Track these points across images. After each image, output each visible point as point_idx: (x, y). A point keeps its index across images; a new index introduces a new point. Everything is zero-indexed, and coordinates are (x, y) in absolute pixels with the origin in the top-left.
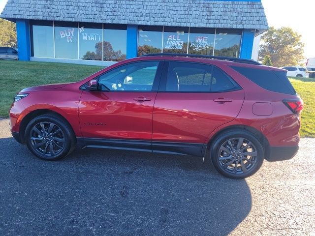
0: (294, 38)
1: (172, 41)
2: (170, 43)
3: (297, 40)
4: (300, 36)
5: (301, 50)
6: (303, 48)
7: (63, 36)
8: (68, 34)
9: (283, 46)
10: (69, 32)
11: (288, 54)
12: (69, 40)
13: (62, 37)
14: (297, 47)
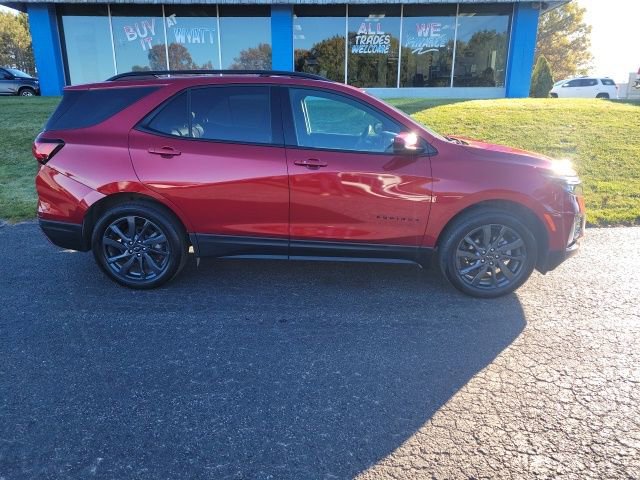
0: (572, 16)
1: (368, 35)
2: (362, 42)
3: (578, 20)
4: (584, 10)
5: (584, 40)
6: (588, 36)
7: (132, 36)
8: (142, 33)
9: (547, 35)
10: (145, 29)
11: (559, 52)
12: (146, 44)
13: (130, 39)
14: (576, 35)
